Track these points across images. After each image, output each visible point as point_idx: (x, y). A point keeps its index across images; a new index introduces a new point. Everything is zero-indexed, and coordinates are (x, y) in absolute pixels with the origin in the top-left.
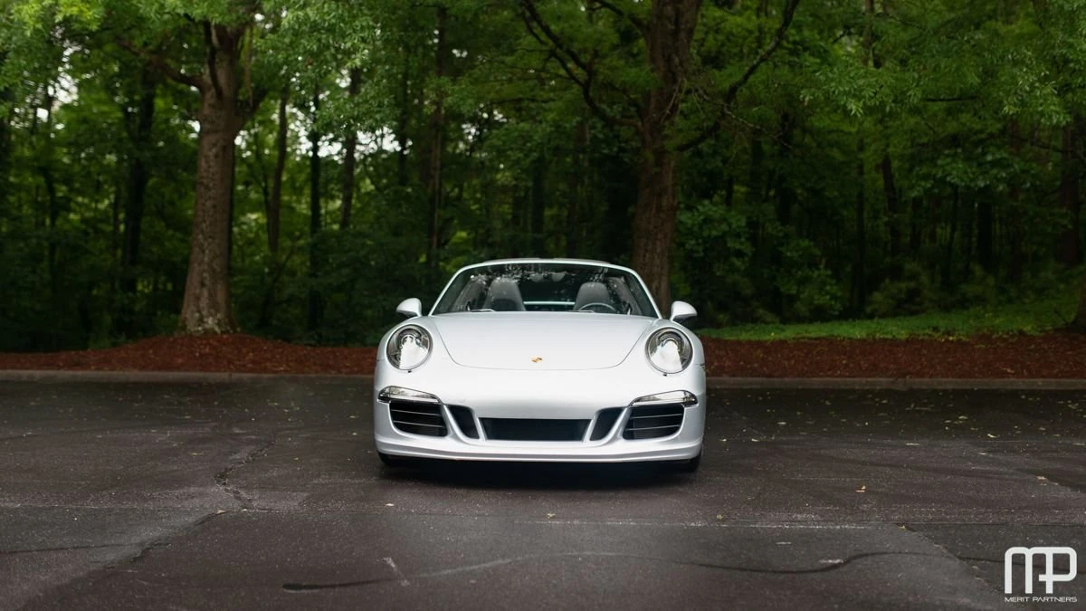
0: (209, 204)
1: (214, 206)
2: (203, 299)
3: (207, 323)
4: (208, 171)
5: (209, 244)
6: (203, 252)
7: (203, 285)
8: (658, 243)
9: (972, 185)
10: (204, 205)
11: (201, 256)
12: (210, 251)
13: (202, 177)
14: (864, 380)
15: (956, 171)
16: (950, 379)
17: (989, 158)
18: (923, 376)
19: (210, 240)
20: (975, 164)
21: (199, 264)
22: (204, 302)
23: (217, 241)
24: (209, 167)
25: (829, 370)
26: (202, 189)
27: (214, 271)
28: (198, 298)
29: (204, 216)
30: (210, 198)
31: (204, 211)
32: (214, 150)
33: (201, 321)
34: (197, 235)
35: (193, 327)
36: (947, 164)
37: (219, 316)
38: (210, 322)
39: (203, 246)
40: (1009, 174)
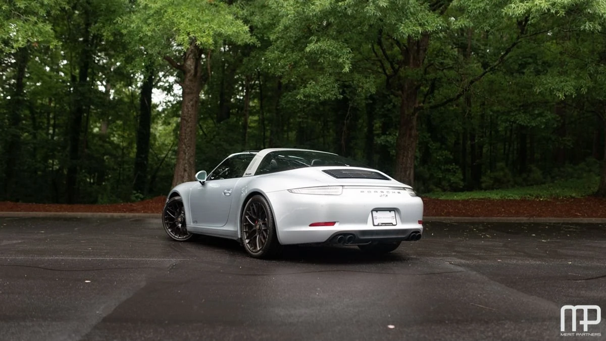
0: (188, 130)
1: (191, 131)
2: (185, 177)
4: (188, 114)
5: (188, 150)
6: (185, 154)
7: (185, 170)
9: (529, 125)
10: (185, 130)
11: (184, 156)
12: (189, 153)
14: (515, 218)
15: (522, 119)
16: (554, 218)
17: (537, 112)
18: (541, 216)
19: (188, 148)
20: (528, 115)
21: (183, 160)
23: (192, 148)
24: (188, 111)
25: (498, 214)
26: (185, 122)
27: (190, 163)
29: (185, 136)
30: (189, 127)
31: (185, 133)
32: (191, 103)
34: (182, 145)
36: (516, 115)
39: (185, 150)
40: (546, 120)
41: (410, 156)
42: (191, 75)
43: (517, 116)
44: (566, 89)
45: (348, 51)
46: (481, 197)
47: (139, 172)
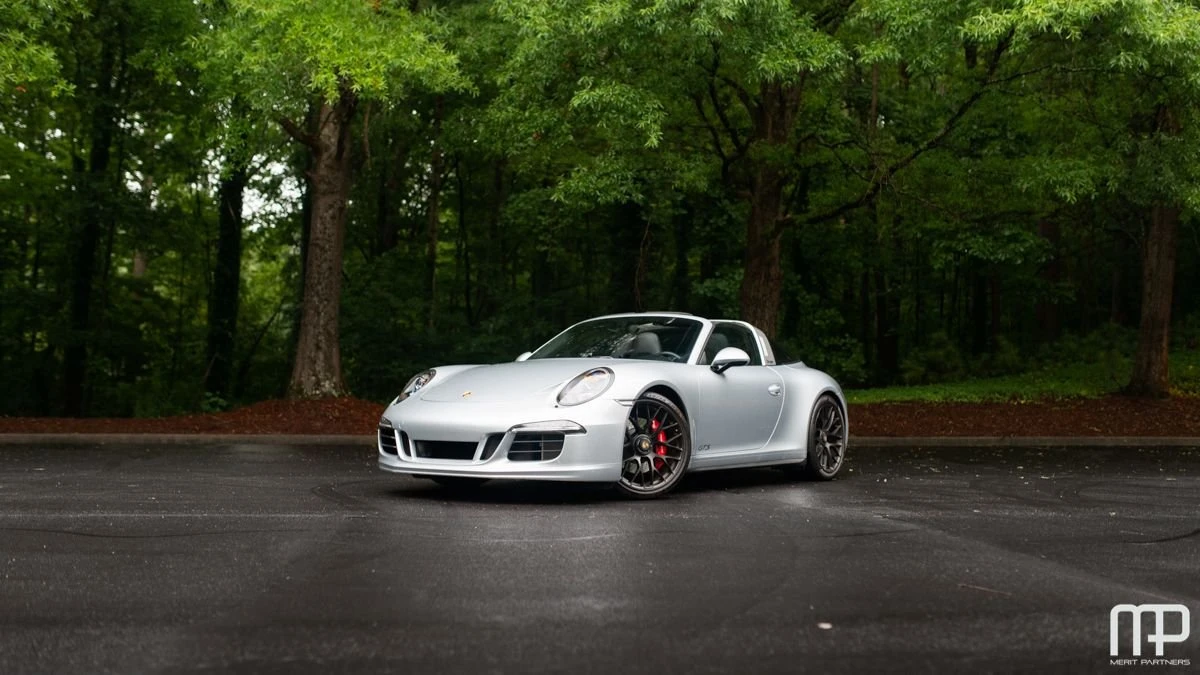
0: (325, 266)
1: (330, 268)
2: (318, 362)
3: (324, 386)
4: (325, 233)
5: (325, 307)
6: (319, 314)
8: (766, 310)
9: (992, 258)
10: (319, 266)
11: (316, 318)
12: (326, 313)
13: (318, 239)
14: (976, 438)
15: (978, 246)
16: (1049, 438)
17: (1007, 233)
18: (1024, 435)
19: (325, 303)
20: (991, 239)
21: (314, 327)
22: (320, 366)
23: (332, 303)
24: (325, 228)
25: (942, 430)
26: (318, 251)
27: (329, 333)
28: (314, 362)
30: (325, 260)
31: (319, 273)
32: (331, 212)
33: (318, 385)
34: (312, 296)
35: (309, 390)
36: (967, 238)
37: (334, 380)
38: (327, 385)
39: (318, 307)
40: (1025, 248)
41: (767, 317)
42: (329, 157)
43: (969, 242)
44: (1078, 182)
45: (656, 106)
46: (907, 398)
47: (217, 355)
